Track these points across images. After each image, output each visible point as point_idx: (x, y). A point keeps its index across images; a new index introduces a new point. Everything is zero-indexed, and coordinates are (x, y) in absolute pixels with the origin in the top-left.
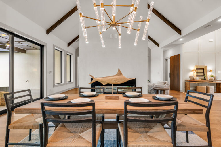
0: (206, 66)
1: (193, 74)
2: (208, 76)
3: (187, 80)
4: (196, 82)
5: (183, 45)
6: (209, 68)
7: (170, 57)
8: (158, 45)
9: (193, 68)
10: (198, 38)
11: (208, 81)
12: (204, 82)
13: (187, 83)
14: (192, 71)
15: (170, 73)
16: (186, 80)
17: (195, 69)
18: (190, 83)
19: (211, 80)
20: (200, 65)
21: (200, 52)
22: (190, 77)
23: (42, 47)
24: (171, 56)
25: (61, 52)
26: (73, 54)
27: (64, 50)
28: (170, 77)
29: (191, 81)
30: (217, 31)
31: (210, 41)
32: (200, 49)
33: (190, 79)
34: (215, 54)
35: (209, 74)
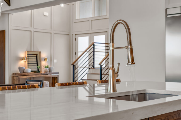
0: (40, 52)
1: (22, 63)
2: (42, 67)
3: (15, 74)
4: (28, 76)
5: (10, 15)
9: (23, 55)
11: (41, 74)
12: (38, 76)
13: (15, 78)
14: (23, 59)
16: (13, 74)
17: (27, 56)
18: (19, 78)
19: (46, 73)
20: (32, 50)
21: (32, 29)
22: (20, 69)
29: (21, 75)
31: (45, 15)
32: (32, 25)
33: (19, 73)
34: (50, 34)
35: (44, 63)
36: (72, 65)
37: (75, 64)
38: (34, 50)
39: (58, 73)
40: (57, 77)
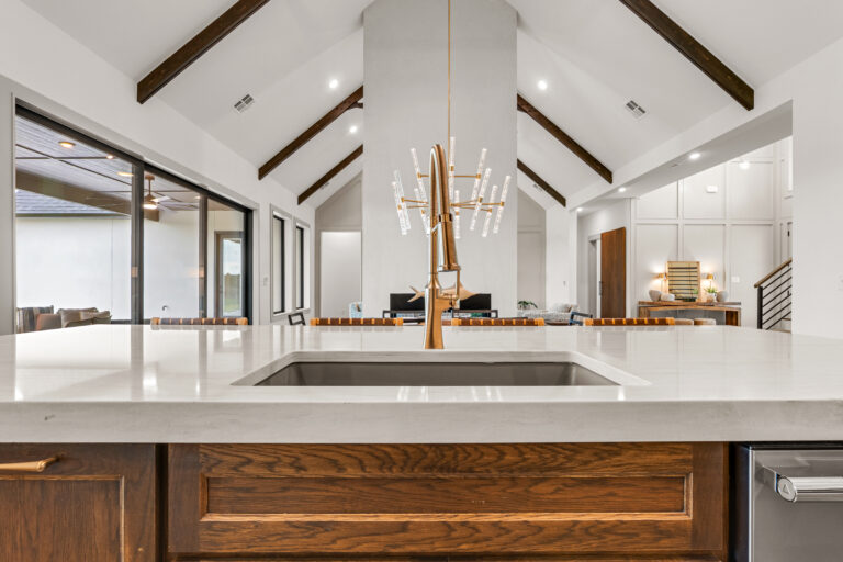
0: (698, 263)
1: (660, 285)
2: (703, 292)
3: (643, 303)
4: (667, 308)
5: (633, 201)
6: (705, 268)
7: (602, 235)
8: (562, 201)
9: (661, 268)
10: (675, 183)
11: (698, 304)
12: (690, 308)
13: (642, 310)
14: (659, 276)
15: (602, 282)
16: (640, 303)
17: (667, 270)
18: (649, 311)
19: (710, 303)
20: (680, 259)
21: (680, 222)
22: (652, 293)
23: (248, 213)
24: (603, 231)
25: (282, 221)
26: (308, 226)
27: (290, 216)
28: (602, 294)
29: (652, 304)
30: (728, 162)
31: (709, 190)
32: (680, 214)
33: (650, 300)
34: (721, 228)
35: (705, 284)
36: (756, 286)
37: (763, 285)
38: (683, 259)
39: (740, 304)
40: (736, 312)
